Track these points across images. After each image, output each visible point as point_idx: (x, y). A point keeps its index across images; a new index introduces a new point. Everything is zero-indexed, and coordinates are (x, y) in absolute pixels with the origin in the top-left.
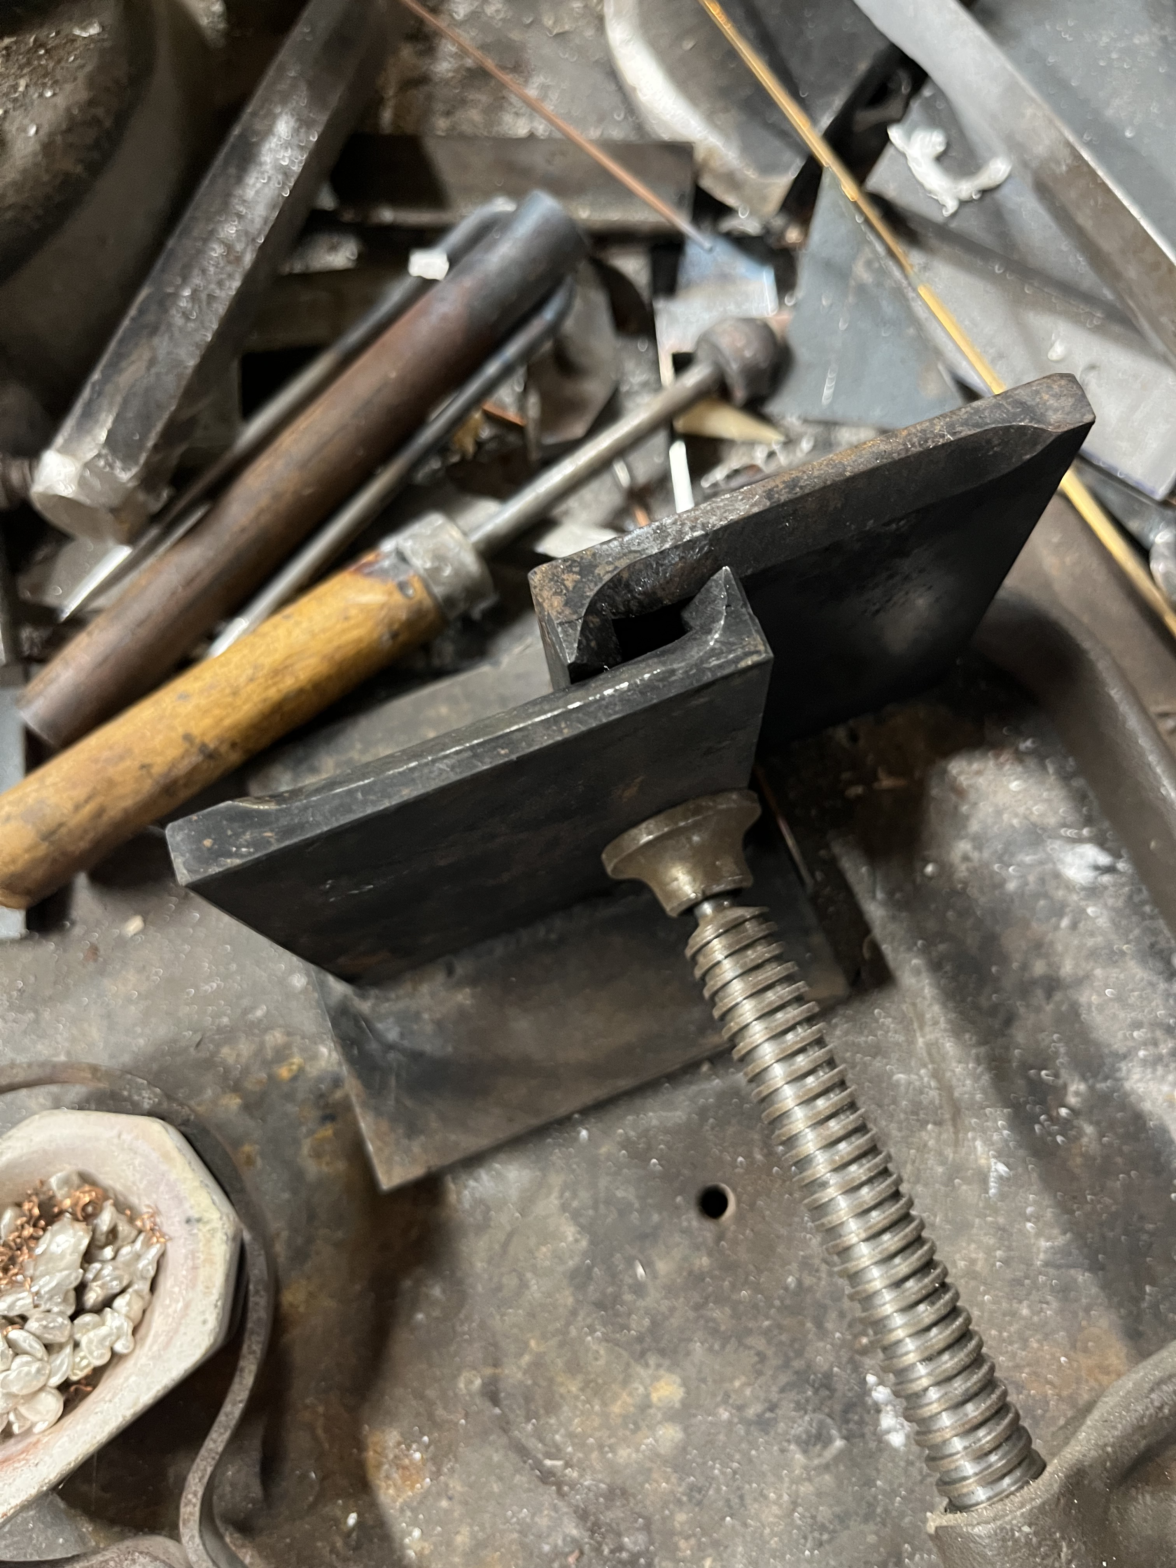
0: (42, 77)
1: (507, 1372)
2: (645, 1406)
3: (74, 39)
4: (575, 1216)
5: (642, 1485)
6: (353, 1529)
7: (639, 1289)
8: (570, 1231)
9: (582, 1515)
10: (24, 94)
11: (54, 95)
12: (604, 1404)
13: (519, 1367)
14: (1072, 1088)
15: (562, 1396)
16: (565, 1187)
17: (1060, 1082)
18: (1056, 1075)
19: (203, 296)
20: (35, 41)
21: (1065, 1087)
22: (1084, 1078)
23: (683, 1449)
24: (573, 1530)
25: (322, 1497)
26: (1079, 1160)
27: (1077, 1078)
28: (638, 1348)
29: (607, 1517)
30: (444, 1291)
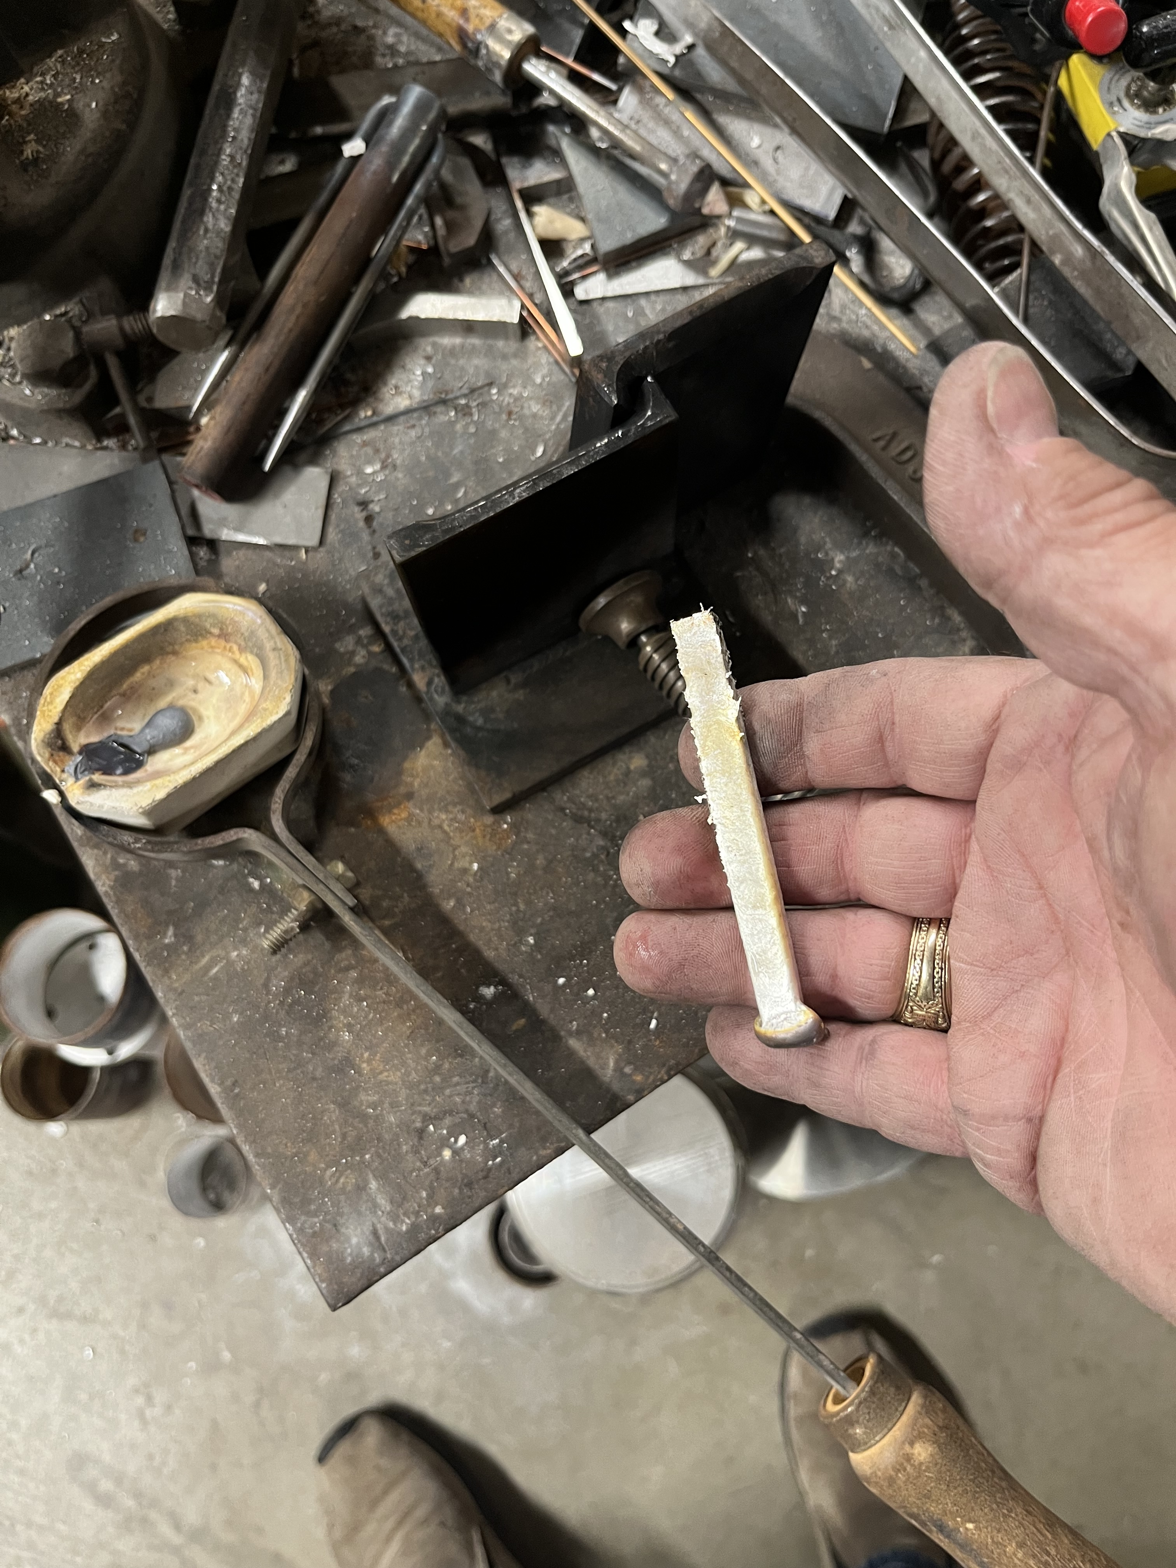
0: (87, 71)
2: (628, 773)
3: (102, 45)
6: (477, 871)
10: (80, 83)
11: (100, 81)
12: (605, 777)
14: (837, 559)
17: (830, 558)
18: (827, 554)
19: (225, 188)
20: (78, 49)
21: (833, 560)
22: (842, 552)
23: (653, 789)
24: (601, 842)
26: (847, 596)
27: (838, 553)
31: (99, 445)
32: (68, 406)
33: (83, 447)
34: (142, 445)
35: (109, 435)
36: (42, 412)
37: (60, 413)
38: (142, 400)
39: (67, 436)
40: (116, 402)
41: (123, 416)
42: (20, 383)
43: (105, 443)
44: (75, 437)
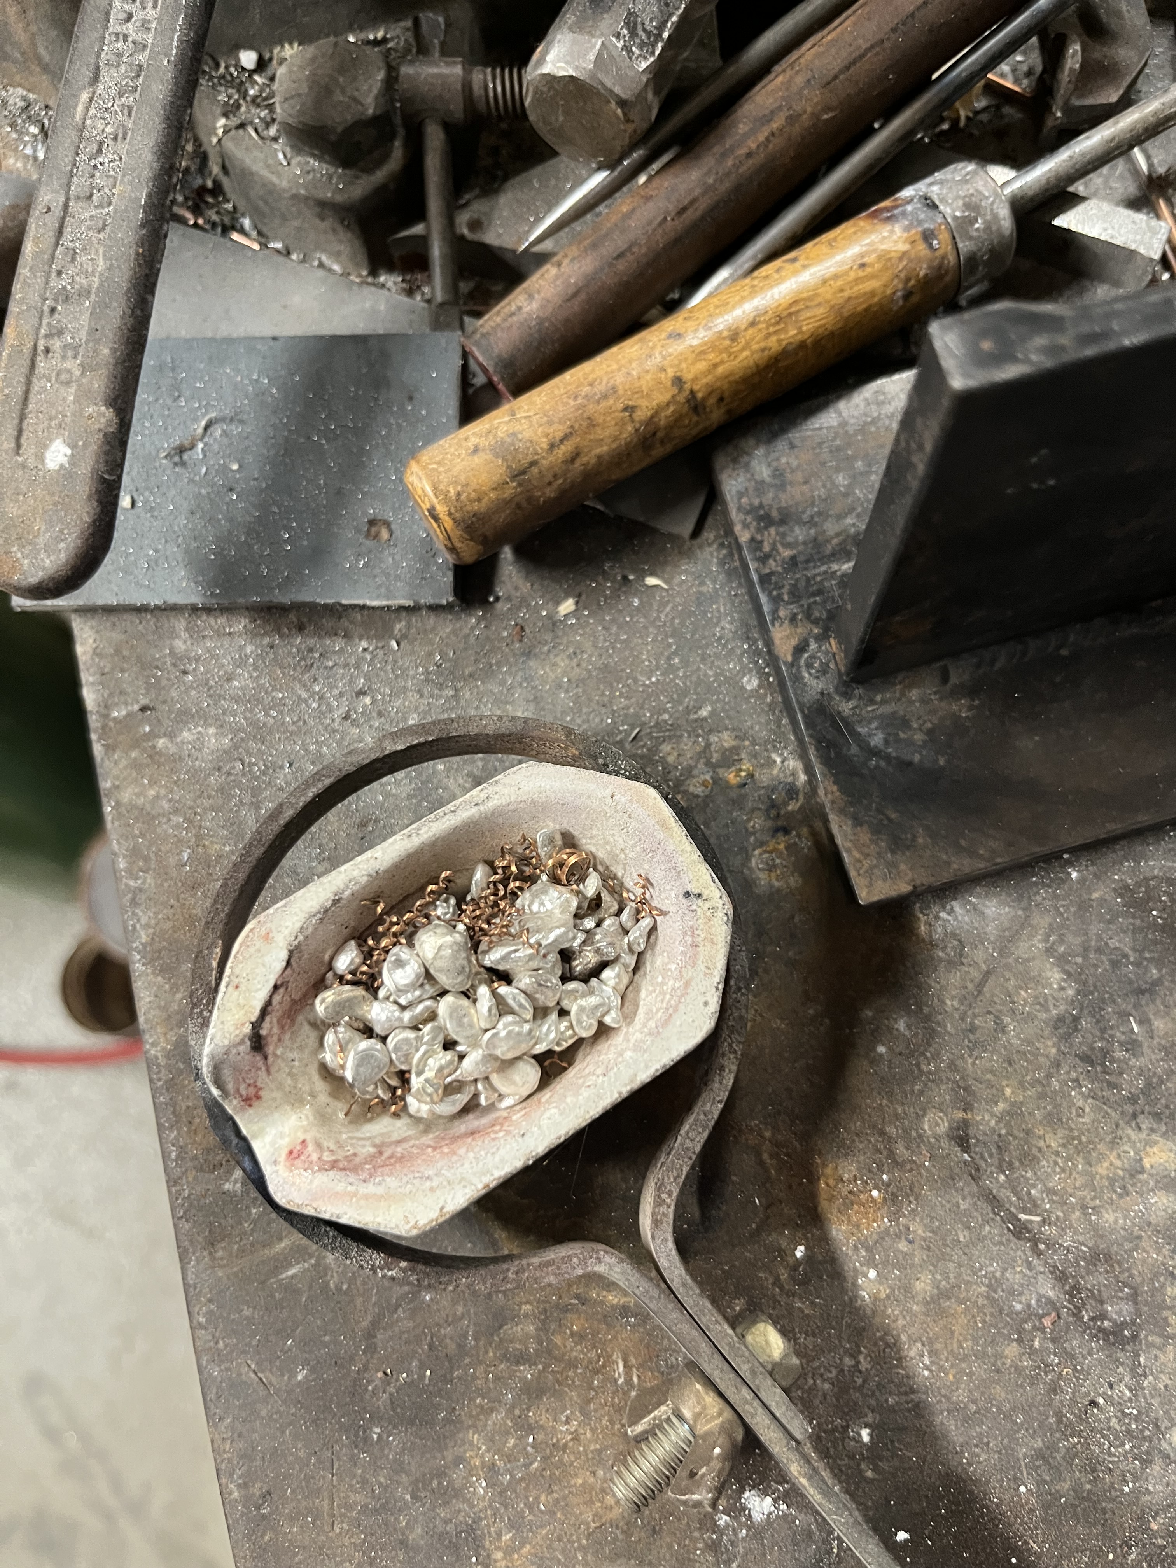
1: (979, 1118)
2: (1138, 1169)
4: (1062, 961)
5: (1129, 1252)
6: (801, 1262)
7: (1132, 1046)
8: (1055, 976)
9: (1061, 1277)
12: (1089, 1164)
13: (993, 1115)
15: (1040, 1150)
16: (1051, 929)
24: (1049, 1289)
25: (764, 1226)
28: (1129, 1109)
29: (1089, 1281)
30: (909, 1027)
31: (370, 280)
32: (339, 198)
33: (346, 274)
34: (439, 297)
35: (391, 268)
36: (295, 196)
37: (323, 207)
38: (463, 219)
39: (324, 251)
40: (420, 214)
41: (424, 240)
42: (275, 139)
43: (382, 279)
44: (336, 256)
